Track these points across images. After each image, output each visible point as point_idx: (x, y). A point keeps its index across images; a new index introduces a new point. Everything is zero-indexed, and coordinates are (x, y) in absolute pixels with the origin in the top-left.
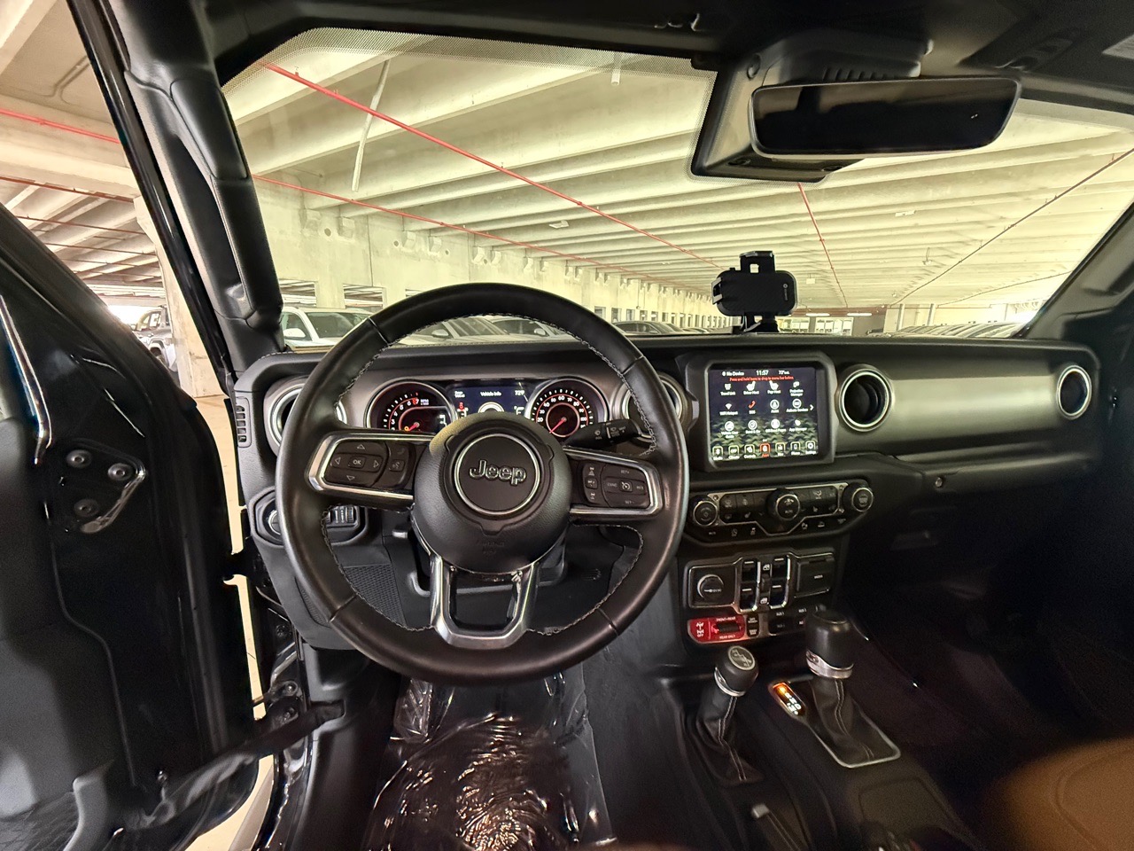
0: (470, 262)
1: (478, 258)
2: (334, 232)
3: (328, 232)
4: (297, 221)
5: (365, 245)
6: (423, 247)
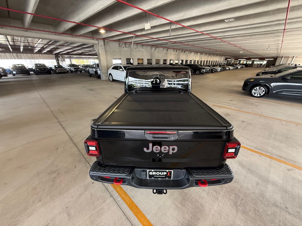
0: (151, 51)
1: (153, 50)
2: (125, 47)
3: (123, 48)
4: (118, 46)
5: (130, 49)
6: (141, 49)
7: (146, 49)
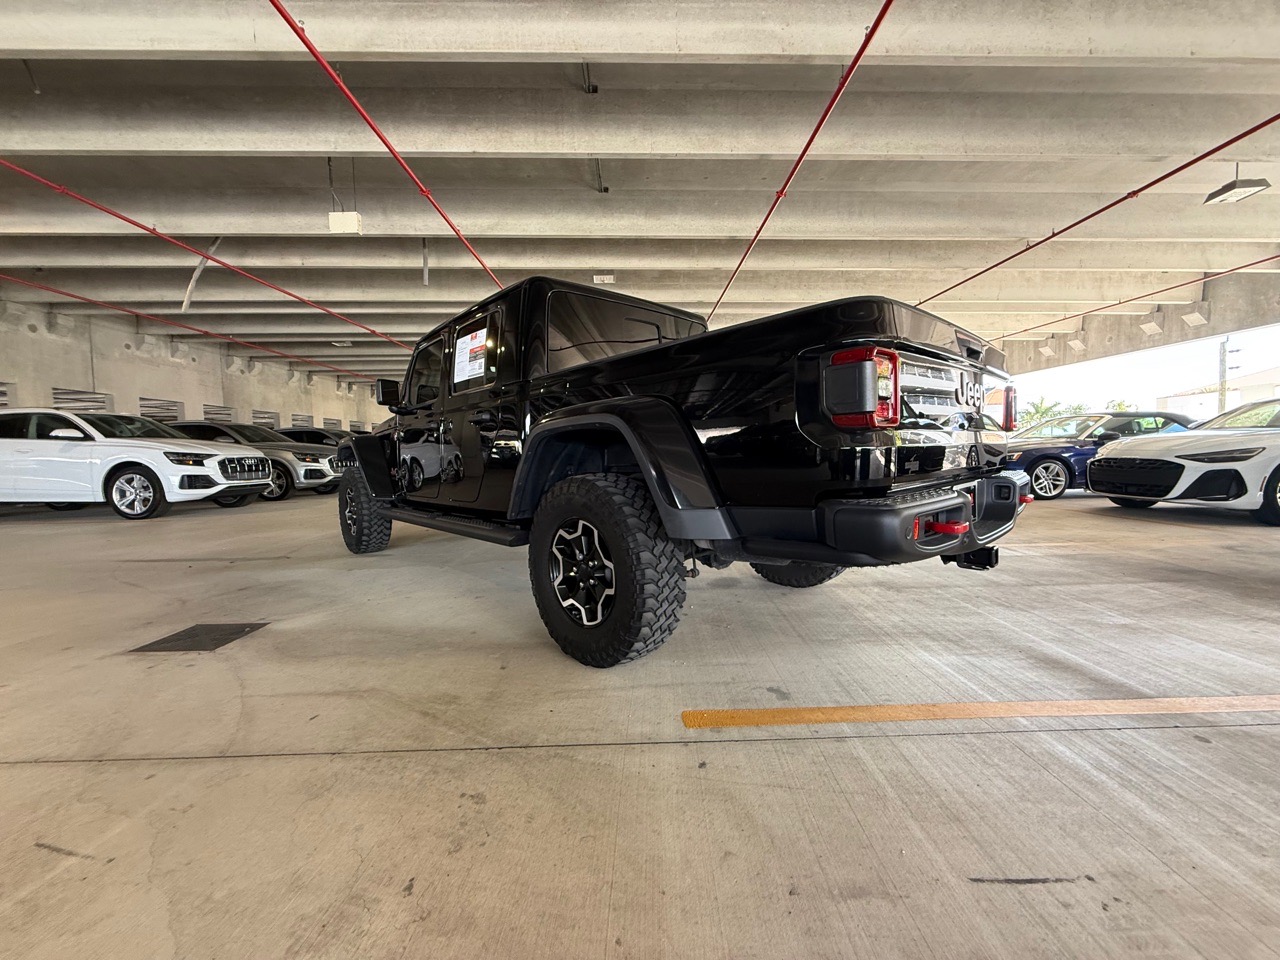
0: (223, 372)
1: (234, 368)
2: (42, 329)
3: (33, 329)
5: (86, 347)
6: (164, 352)
7: (194, 360)
